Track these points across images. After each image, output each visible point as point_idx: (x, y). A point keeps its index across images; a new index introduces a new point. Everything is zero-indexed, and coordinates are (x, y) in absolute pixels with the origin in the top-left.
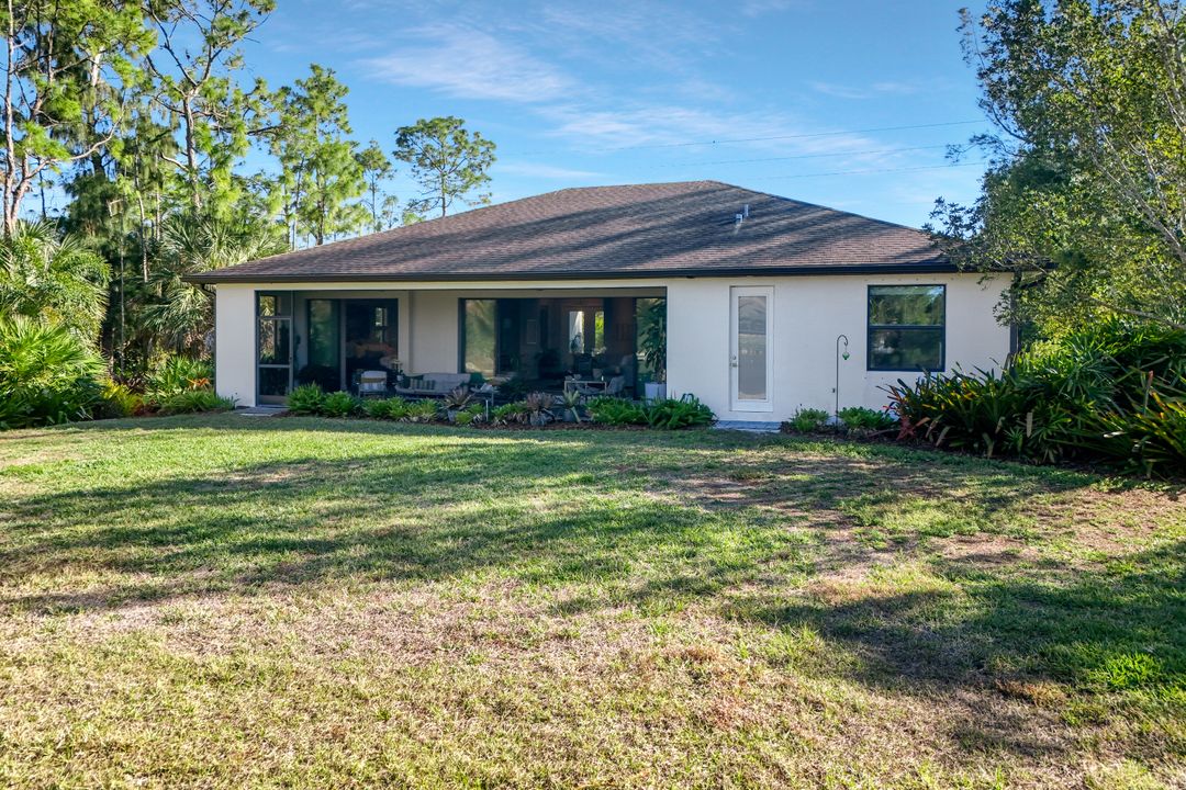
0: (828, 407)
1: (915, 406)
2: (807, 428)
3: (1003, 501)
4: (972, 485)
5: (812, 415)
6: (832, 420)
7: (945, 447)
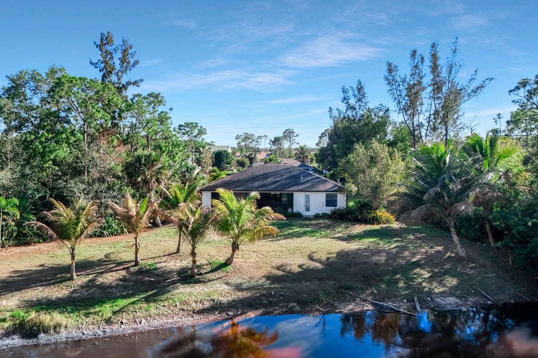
0: (320, 213)
1: (334, 213)
2: (317, 217)
3: (348, 227)
4: (343, 225)
5: (317, 214)
6: (321, 215)
7: (339, 219)
